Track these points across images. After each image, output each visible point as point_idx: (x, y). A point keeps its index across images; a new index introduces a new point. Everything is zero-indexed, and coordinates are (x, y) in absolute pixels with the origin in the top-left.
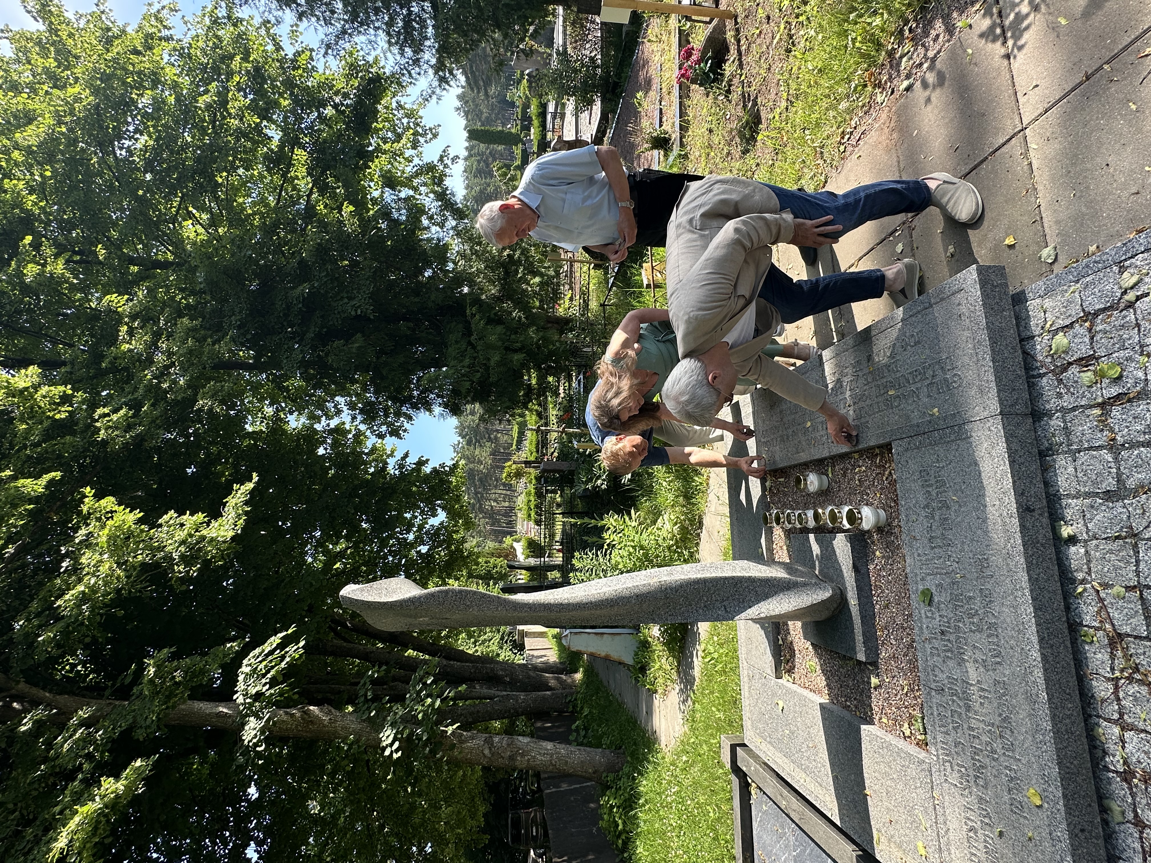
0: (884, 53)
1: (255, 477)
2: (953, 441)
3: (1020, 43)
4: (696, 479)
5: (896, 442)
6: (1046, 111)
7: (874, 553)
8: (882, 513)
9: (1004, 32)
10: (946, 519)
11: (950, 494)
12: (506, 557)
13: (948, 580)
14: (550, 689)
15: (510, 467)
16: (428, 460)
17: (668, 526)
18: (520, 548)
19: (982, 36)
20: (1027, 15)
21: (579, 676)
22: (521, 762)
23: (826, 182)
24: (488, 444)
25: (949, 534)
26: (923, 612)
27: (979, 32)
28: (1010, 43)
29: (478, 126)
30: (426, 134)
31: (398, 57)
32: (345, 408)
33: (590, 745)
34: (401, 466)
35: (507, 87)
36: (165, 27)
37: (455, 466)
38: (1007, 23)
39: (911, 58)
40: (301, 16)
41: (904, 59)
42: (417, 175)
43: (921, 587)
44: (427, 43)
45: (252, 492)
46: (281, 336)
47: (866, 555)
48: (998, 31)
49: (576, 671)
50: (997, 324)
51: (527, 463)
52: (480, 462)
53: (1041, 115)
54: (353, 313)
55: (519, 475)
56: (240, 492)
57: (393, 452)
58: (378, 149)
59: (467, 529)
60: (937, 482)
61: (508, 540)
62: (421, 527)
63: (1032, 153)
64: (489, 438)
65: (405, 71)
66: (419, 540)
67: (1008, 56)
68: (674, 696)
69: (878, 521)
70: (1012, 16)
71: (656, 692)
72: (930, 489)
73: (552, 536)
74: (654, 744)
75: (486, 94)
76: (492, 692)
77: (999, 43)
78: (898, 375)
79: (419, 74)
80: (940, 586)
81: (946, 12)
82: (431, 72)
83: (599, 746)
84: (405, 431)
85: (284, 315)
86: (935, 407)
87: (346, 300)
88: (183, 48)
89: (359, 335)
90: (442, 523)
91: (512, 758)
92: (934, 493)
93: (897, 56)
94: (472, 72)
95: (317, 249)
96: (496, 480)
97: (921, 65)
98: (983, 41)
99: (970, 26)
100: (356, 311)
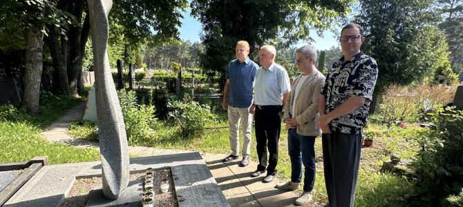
4: (170, 144)
12: (136, 64)
14: (70, 83)
15: (178, 65)
17: (149, 133)
18: (141, 70)
21: (77, 96)
22: (29, 66)
24: (190, 57)
29: (326, 56)
30: (320, 31)
33: (41, 100)
34: (177, 14)
49: (79, 95)
51: (180, 74)
52: (182, 53)
55: (175, 70)
58: (316, 10)
59: (148, 45)
61: (145, 65)
62: (149, 22)
64: (193, 58)
66: (142, 21)
68: (68, 138)
71: (70, 130)
73: (147, 85)
74: (43, 129)
76: (66, 54)
83: (40, 104)
84: (195, 17)
90: (151, 32)
91: (31, 61)
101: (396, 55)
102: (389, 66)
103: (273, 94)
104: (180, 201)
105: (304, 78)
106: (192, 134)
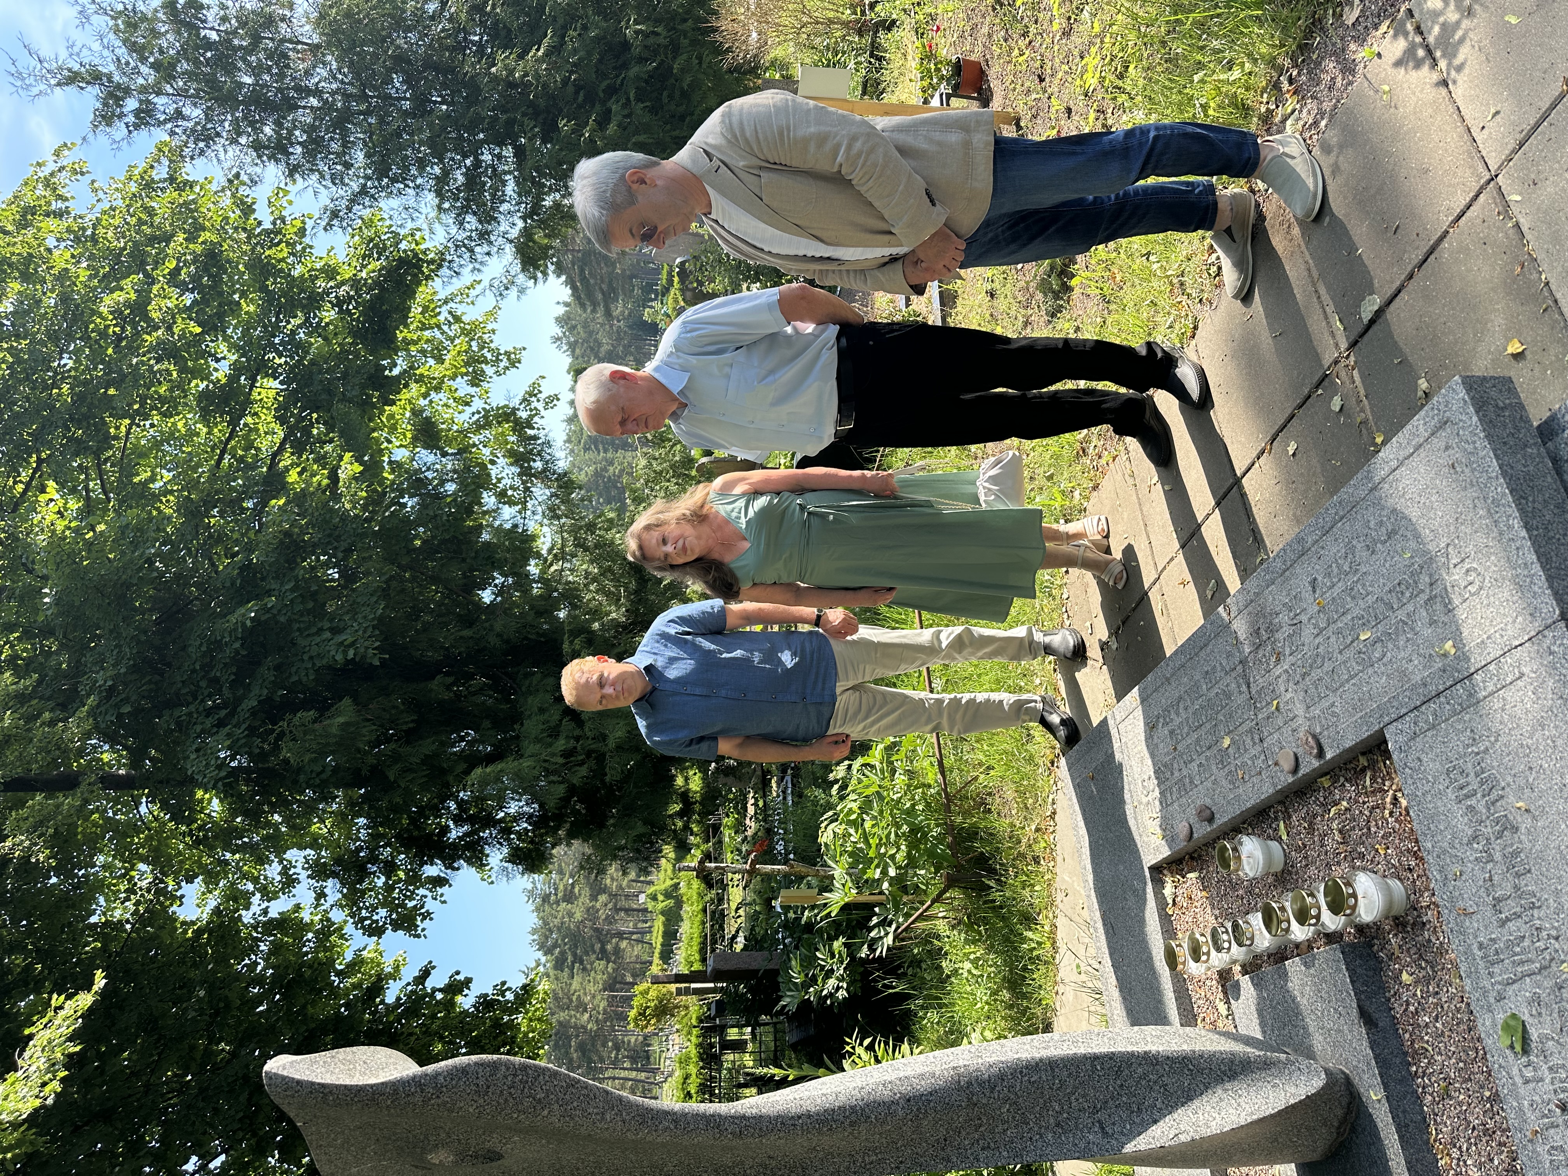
0: (1255, 119)
1: (100, 981)
2: (1492, 694)
3: (1457, 62)
4: (1029, 934)
5: (1392, 728)
6: (1521, 145)
7: (1397, 977)
8: (1396, 885)
9: (1429, 52)
10: (1516, 854)
11: (1511, 799)
13: (1548, 983)
16: (468, 981)
19: (1398, 64)
20: (1458, 23)
23: (1196, 328)
24: (600, 965)
25: (1529, 884)
26: (1515, 1071)
27: (1393, 60)
28: (1443, 64)
30: (498, 360)
31: (454, 230)
32: (303, 875)
35: (644, 303)
36: (60, 197)
37: (527, 990)
38: (1431, 39)
39: (1299, 119)
40: (293, 171)
41: (1289, 122)
42: (479, 427)
43: (1501, 1017)
44: (505, 207)
45: (89, 1015)
46: (192, 708)
47: (1383, 988)
48: (1421, 53)
50: (1520, 467)
52: (582, 1007)
53: (1515, 151)
54: (339, 657)
55: (663, 1010)
56: (62, 1014)
57: (397, 968)
58: (408, 372)
60: (1482, 783)
63: (1515, 209)
64: (603, 950)
65: (465, 247)
67: (1445, 83)
69: (1390, 903)
70: (1436, 29)
72: (1472, 802)
75: (608, 314)
77: (1426, 68)
78: (1370, 599)
79: (488, 254)
80: (1536, 1000)
81: (1339, 46)
82: (509, 249)
84: (427, 915)
85: (202, 667)
86: (1445, 639)
87: (327, 635)
88: (84, 229)
89: (347, 701)
92: (1481, 808)
93: (1277, 120)
94: (583, 279)
95: (281, 542)
96: (617, 1047)
97: (1316, 123)
98: (1402, 71)
99: (1379, 55)
100: (345, 653)
101: (598, 39)
102: (642, 60)
103: (789, 374)
104: (1321, 753)
105: (720, 206)
106: (973, 834)
